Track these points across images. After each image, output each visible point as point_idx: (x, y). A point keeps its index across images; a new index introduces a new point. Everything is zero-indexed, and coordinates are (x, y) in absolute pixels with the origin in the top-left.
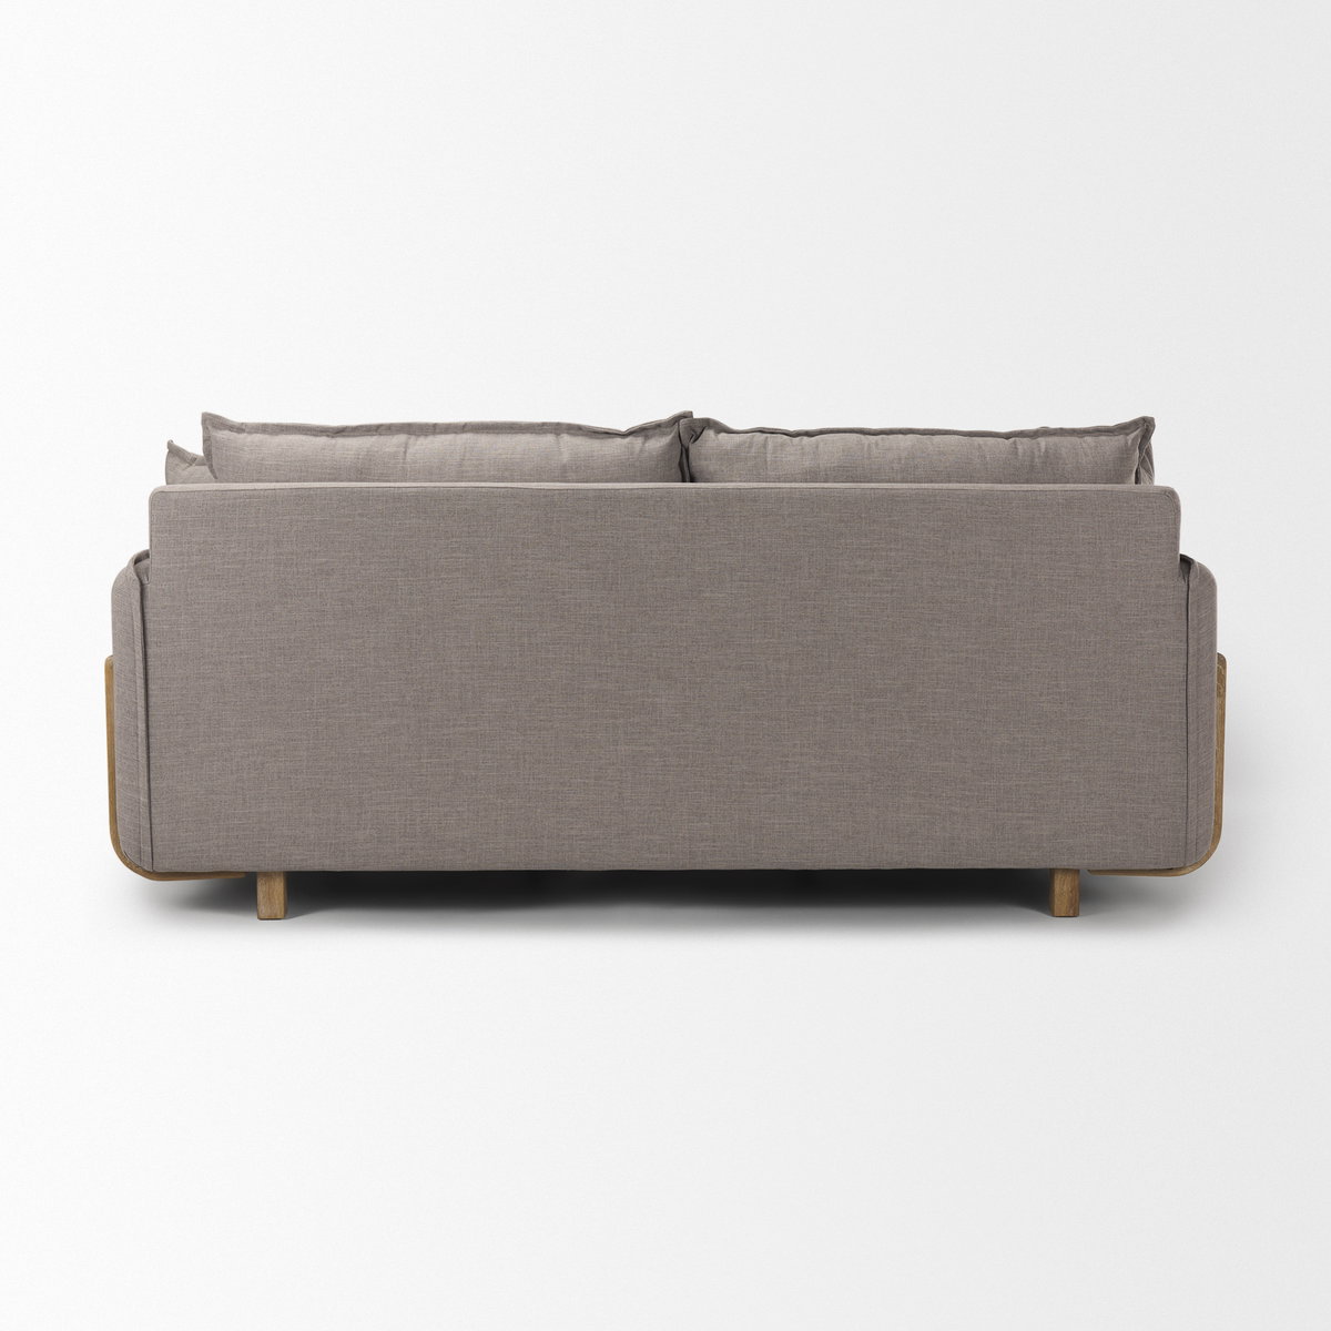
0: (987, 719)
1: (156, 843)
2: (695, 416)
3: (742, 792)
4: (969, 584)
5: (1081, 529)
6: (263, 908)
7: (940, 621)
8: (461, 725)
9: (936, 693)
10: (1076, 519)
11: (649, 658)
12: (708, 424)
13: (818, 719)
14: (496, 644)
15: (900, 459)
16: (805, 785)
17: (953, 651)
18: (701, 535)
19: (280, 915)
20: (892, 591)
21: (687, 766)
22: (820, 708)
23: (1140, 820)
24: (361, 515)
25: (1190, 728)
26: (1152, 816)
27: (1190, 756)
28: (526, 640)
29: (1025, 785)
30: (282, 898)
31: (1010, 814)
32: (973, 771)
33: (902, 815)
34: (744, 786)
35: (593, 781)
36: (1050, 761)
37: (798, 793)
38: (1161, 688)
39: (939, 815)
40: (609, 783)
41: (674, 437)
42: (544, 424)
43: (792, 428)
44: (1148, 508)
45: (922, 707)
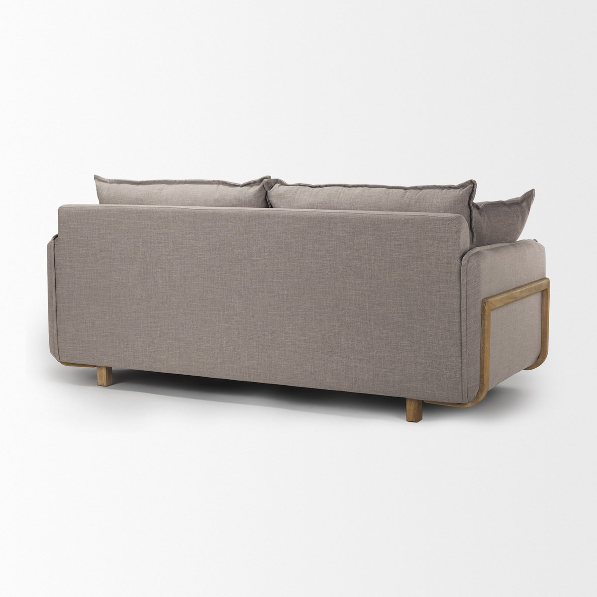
0: (371, 323)
1: (60, 350)
2: (272, 178)
3: (268, 349)
4: (363, 259)
5: (412, 234)
6: (99, 382)
7: (350, 275)
8: (163, 310)
9: (348, 309)
10: (410, 229)
11: (232, 286)
12: (277, 181)
13: (299, 318)
14: (175, 276)
15: (350, 199)
16: (294, 347)
17: (356, 290)
18: (253, 231)
19: (105, 384)
20: (330, 260)
21: (247, 335)
22: (300, 312)
23: (439, 378)
24: (127, 218)
25: (463, 334)
26: (445, 376)
27: (463, 348)
28: (186, 275)
29: (388, 356)
30: (105, 377)
31: (381, 369)
32: (364, 347)
33: (334, 365)
34: (269, 346)
35: (211, 338)
36: (398, 345)
37: (291, 351)
38: (449, 313)
39: (350, 367)
40: (217, 340)
41: (261, 187)
42: (214, 181)
43: (313, 184)
44: (443, 224)
45: (343, 315)
